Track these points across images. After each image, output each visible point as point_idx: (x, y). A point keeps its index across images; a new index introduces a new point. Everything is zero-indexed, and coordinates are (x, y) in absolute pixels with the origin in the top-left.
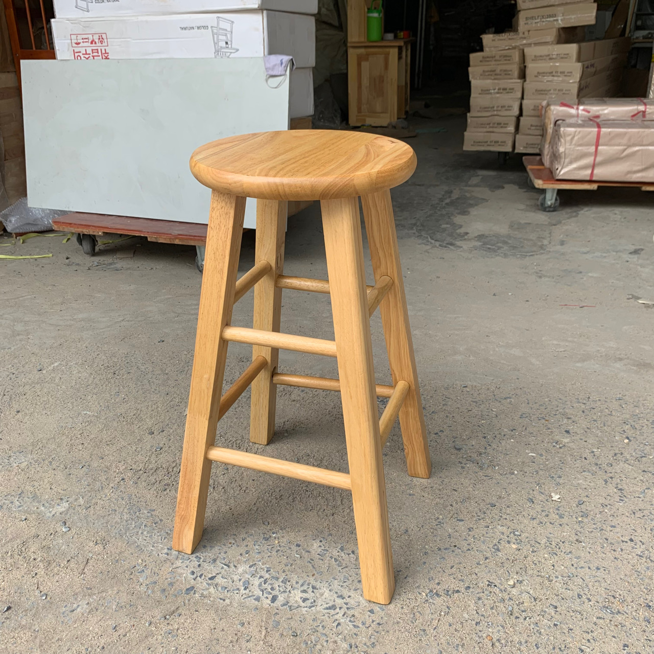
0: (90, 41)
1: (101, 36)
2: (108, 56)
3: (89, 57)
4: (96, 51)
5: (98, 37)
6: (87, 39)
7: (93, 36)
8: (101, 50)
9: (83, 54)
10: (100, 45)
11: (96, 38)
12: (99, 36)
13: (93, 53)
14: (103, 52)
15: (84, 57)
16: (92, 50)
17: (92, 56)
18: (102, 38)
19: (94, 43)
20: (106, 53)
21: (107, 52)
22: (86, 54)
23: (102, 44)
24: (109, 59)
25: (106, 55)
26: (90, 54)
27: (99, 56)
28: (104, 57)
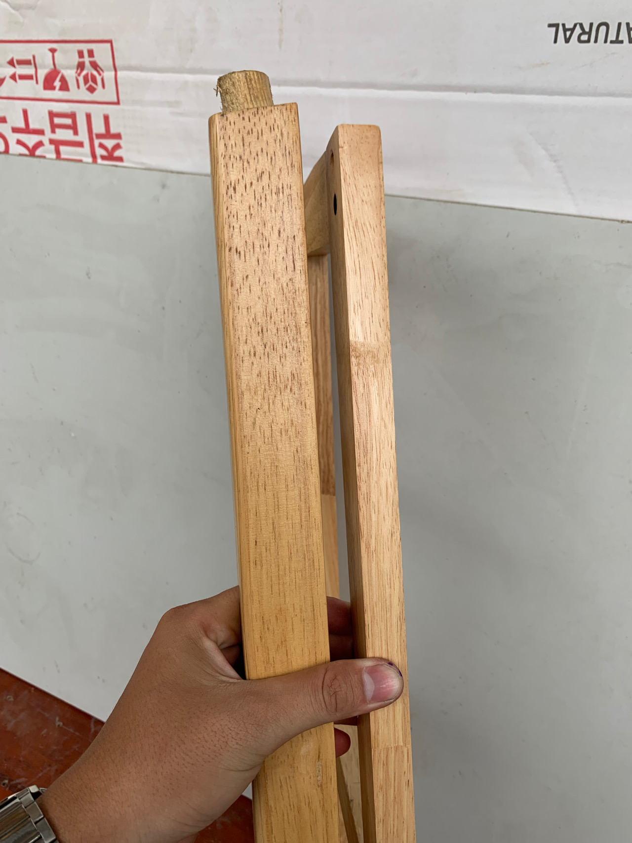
0: (42, 74)
1: (91, 53)
2: (117, 147)
3: (40, 144)
4: (68, 121)
5: (76, 60)
6: (26, 63)
7: (53, 51)
8: (89, 117)
9: (15, 130)
10: (84, 95)
11: (67, 59)
12: (81, 54)
13: (54, 127)
14: (99, 127)
15: (19, 142)
16: (52, 115)
17: (52, 142)
18: (94, 65)
19: (57, 84)
20: (108, 135)
21: (113, 130)
22: (27, 130)
23: (91, 90)
24: (120, 159)
25: (110, 143)
26: (41, 132)
27: (80, 144)
28: (99, 152)
